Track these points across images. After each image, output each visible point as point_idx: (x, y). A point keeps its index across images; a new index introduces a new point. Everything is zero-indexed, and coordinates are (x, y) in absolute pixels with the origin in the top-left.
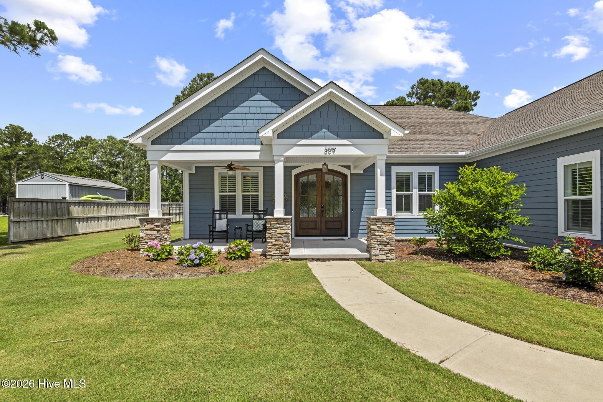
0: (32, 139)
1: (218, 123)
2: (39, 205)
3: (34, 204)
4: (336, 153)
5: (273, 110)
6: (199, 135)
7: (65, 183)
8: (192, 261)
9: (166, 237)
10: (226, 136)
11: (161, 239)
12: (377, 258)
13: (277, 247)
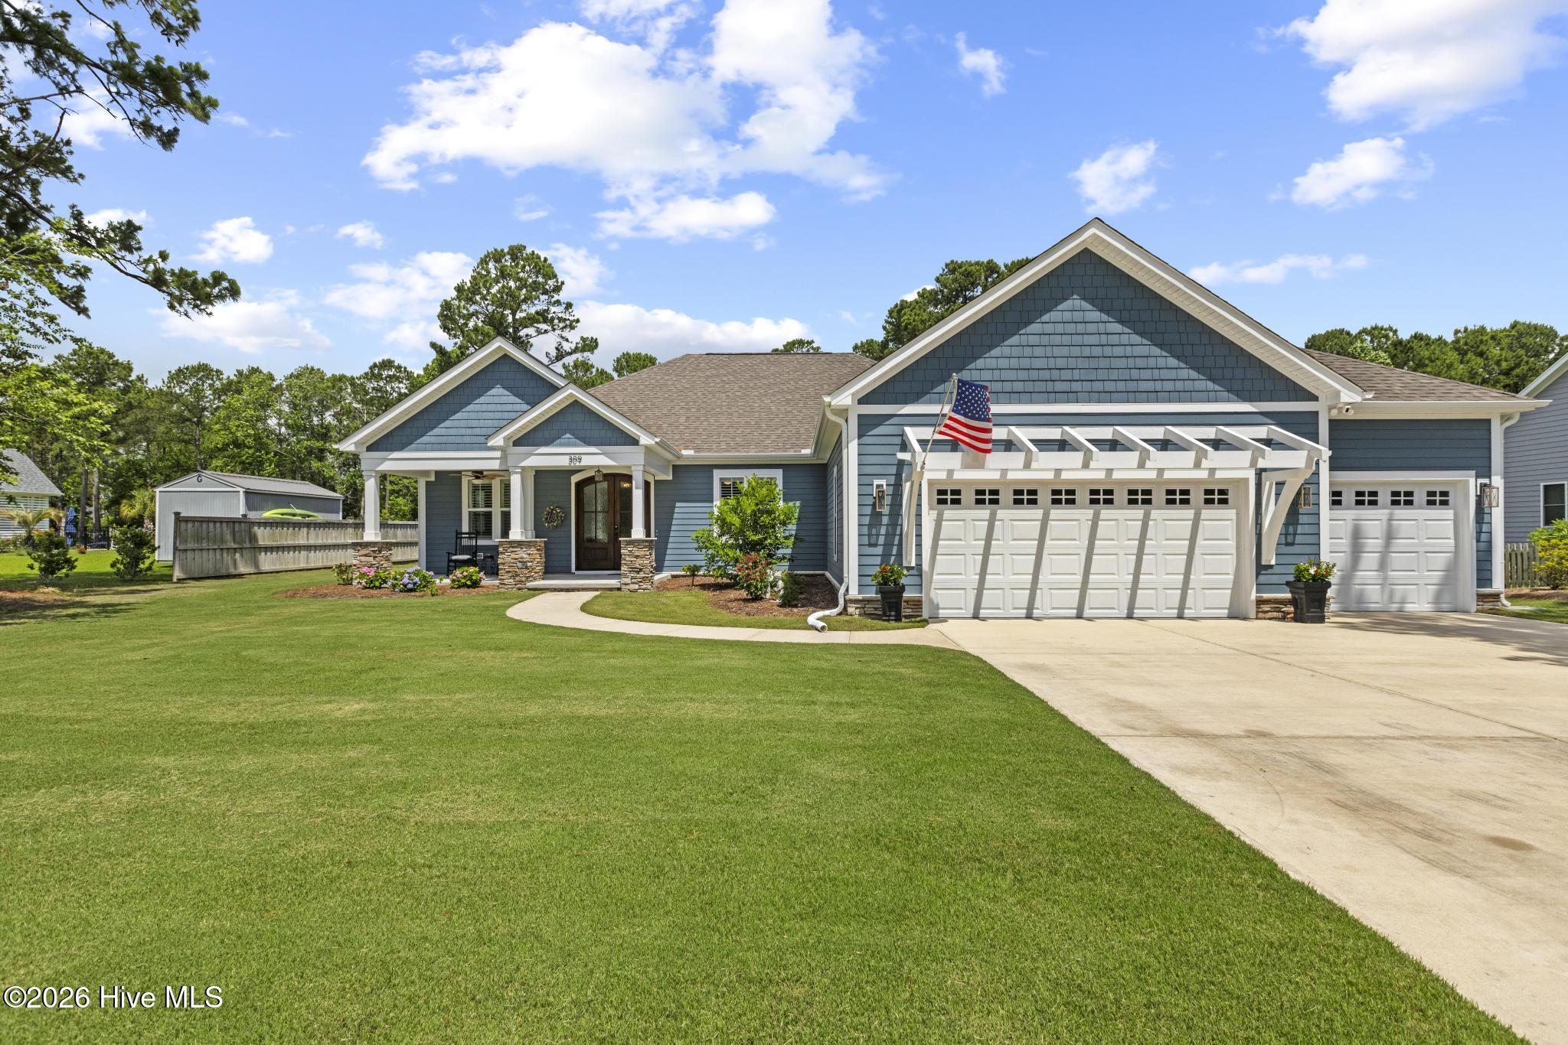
0: (133, 377)
1: (447, 423)
2: (211, 525)
3: (205, 525)
4: (583, 463)
5: (517, 407)
6: (425, 439)
7: (238, 489)
8: (405, 586)
9: (385, 565)
10: (458, 440)
11: (378, 567)
12: (628, 587)
13: (510, 574)
